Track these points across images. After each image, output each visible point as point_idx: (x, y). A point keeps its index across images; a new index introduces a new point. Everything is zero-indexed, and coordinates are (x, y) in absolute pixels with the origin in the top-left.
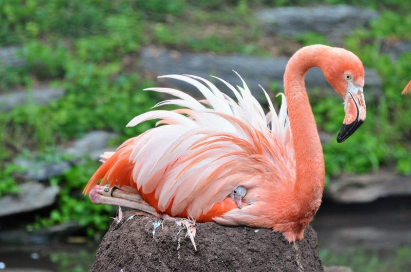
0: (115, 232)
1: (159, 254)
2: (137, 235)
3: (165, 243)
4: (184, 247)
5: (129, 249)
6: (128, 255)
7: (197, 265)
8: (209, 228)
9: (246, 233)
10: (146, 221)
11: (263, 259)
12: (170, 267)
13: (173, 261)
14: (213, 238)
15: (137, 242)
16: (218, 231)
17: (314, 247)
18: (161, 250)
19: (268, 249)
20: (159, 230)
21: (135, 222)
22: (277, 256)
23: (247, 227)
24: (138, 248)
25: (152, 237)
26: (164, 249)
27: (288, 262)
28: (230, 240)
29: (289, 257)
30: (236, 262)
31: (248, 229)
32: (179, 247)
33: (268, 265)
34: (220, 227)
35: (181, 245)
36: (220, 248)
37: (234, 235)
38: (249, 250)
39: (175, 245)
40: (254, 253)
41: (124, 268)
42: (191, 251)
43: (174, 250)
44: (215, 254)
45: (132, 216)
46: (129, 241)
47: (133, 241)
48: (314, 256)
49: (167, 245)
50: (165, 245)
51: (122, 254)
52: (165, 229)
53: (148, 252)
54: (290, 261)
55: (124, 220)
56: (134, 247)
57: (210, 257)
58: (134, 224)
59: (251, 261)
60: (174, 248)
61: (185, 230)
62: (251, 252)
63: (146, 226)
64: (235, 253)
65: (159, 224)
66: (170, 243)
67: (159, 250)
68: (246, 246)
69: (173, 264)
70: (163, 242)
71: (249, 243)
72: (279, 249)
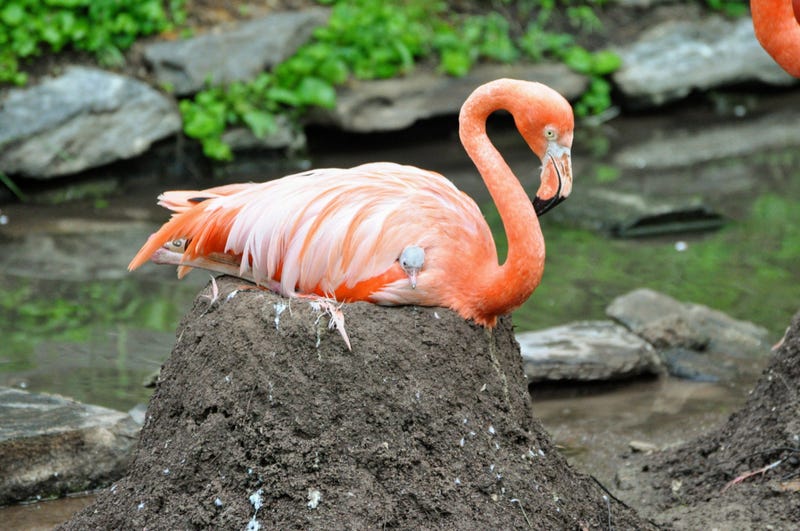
0: (209, 316)
1: (288, 354)
2: (248, 324)
3: (297, 336)
4: (327, 342)
5: (238, 345)
6: (237, 355)
7: (348, 369)
8: (361, 312)
9: (417, 317)
10: (260, 303)
11: (444, 356)
12: (306, 374)
13: (311, 364)
14: (368, 327)
15: (251, 336)
16: (375, 317)
17: (510, 328)
18: (290, 347)
19: (451, 339)
20: (285, 316)
21: (243, 303)
22: (464, 350)
23: (417, 306)
24: (252, 344)
25: (274, 328)
26: (295, 346)
27: (479, 358)
28: (396, 330)
29: (481, 349)
30: (405, 362)
31: (420, 309)
32: (319, 342)
33: (452, 364)
34: (377, 309)
35: (322, 340)
36: (382, 342)
37: (401, 321)
38: (424, 343)
39: (312, 341)
40: (432, 348)
41: (231, 374)
42: (337, 348)
43: (312, 347)
44: (375, 352)
45: (235, 292)
46: (236, 333)
47: (243, 334)
48: (511, 342)
49: (299, 340)
50: (296, 340)
51: (226, 352)
52: (295, 315)
53: (269, 350)
54: (482, 355)
55: (222, 299)
56: (245, 342)
57: (369, 356)
58: (241, 306)
59: (428, 360)
60: (312, 344)
61: (328, 317)
62: (426, 346)
63: (263, 309)
64: (403, 349)
65: (284, 307)
66: (305, 336)
67: (286, 348)
68: (419, 336)
69: (311, 369)
70: (293, 336)
71: (422, 332)
72: (466, 338)
